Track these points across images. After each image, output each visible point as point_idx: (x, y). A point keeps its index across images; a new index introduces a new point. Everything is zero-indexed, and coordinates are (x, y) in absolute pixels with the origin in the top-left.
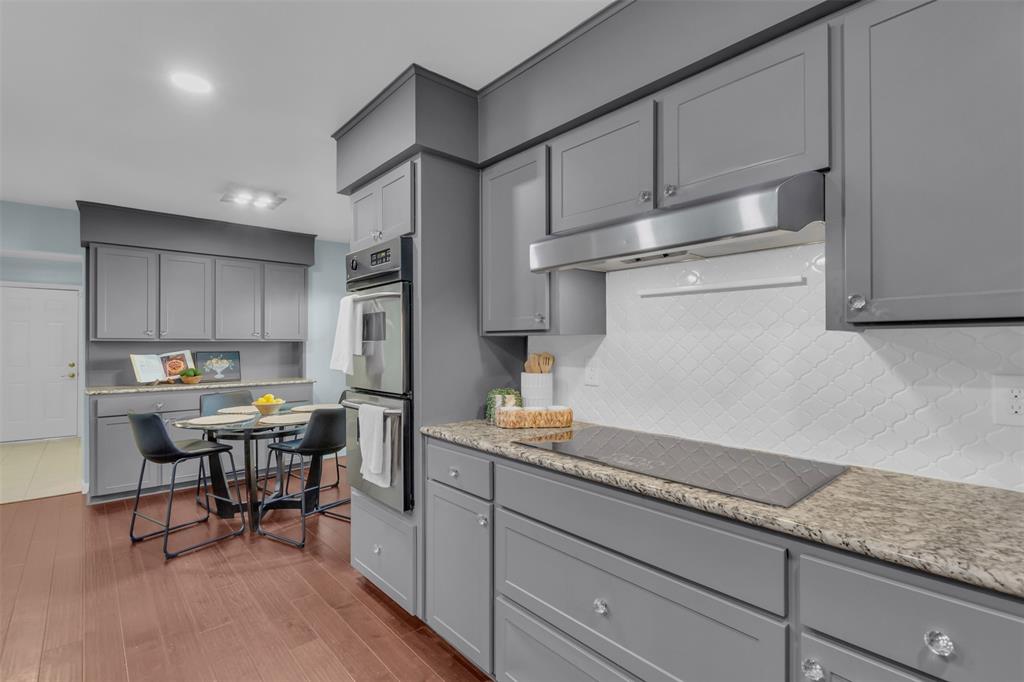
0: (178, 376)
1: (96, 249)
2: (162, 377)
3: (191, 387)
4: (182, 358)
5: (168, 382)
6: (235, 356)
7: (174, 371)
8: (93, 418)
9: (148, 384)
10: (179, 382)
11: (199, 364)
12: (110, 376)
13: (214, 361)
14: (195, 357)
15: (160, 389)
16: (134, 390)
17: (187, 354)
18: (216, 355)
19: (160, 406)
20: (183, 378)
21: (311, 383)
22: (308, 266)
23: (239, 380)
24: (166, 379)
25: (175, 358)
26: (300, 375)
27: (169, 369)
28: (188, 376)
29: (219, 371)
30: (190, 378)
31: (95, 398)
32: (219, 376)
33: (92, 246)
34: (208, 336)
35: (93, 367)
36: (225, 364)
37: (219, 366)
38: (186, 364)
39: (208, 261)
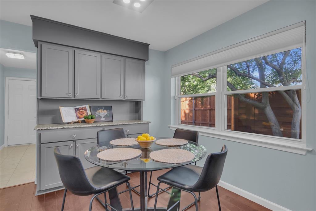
0: (83, 119)
1: (41, 45)
2: (75, 120)
3: (91, 125)
4: (85, 109)
5: (78, 122)
6: (110, 108)
7: (81, 116)
8: (39, 144)
9: (68, 123)
10: (84, 122)
11: (93, 112)
12: (49, 118)
13: (100, 111)
14: (91, 108)
15: (75, 126)
16: (61, 127)
17: (87, 107)
18: (101, 107)
19: (74, 136)
20: (86, 120)
21: (148, 123)
22: (145, 60)
23: (112, 121)
24: (77, 120)
25: (82, 109)
26: (140, 118)
27: (78, 115)
28: (88, 119)
29: (103, 116)
30: (89, 120)
31: (40, 132)
32: (103, 119)
33: (39, 43)
34: (98, 97)
35: (41, 114)
36: (106, 112)
37: (102, 113)
38: (87, 112)
39: (99, 55)
